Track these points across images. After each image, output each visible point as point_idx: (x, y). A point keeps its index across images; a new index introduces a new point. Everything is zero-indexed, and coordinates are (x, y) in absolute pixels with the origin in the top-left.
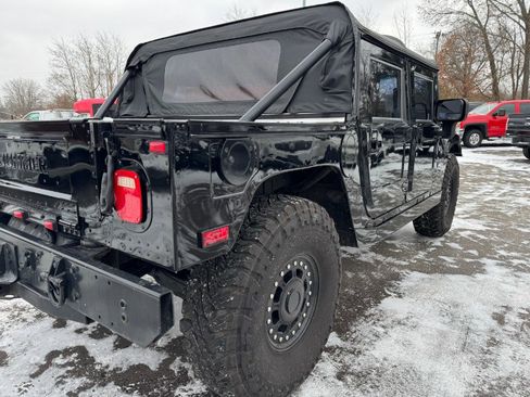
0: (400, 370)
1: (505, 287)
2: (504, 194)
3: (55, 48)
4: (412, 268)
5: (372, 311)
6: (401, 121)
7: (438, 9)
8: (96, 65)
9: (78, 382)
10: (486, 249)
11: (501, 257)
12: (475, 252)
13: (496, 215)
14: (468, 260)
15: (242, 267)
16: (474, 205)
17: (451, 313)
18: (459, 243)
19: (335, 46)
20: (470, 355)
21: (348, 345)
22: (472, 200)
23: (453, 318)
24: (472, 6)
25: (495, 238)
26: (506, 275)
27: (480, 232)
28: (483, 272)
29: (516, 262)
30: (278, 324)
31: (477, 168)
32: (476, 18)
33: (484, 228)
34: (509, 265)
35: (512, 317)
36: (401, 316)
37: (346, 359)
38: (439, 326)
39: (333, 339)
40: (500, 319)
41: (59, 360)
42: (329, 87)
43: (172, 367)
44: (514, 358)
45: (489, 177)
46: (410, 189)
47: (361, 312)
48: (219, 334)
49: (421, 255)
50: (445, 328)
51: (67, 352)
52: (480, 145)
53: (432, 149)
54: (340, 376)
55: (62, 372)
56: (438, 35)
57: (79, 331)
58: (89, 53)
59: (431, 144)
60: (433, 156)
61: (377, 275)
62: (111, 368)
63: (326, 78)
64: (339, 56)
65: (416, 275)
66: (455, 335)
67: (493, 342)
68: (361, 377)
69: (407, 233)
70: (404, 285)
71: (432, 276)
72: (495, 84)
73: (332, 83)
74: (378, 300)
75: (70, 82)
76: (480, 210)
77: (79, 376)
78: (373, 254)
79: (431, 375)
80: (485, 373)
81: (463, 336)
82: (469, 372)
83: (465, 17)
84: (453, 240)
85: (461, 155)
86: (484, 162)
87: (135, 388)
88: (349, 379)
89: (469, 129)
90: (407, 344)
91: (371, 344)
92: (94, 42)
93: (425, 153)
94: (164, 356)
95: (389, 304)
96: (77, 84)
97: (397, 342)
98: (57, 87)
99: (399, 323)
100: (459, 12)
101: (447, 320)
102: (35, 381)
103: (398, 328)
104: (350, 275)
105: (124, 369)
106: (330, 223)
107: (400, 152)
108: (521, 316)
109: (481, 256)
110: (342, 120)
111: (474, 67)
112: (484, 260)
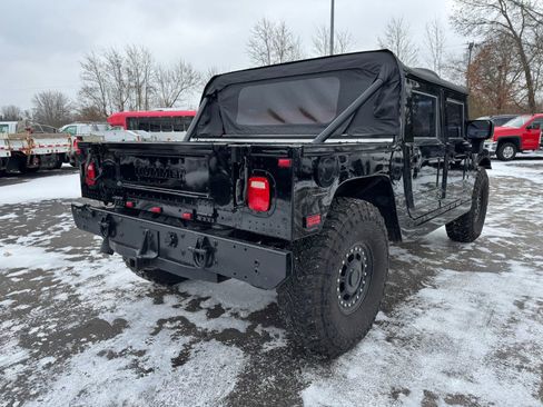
0: (436, 336)
1: (526, 282)
2: (535, 206)
3: (87, 62)
4: (445, 267)
5: (412, 297)
6: (436, 139)
7: (471, 19)
8: (125, 78)
9: (188, 339)
10: (513, 253)
11: (526, 259)
12: (503, 255)
13: (524, 224)
14: (496, 261)
15: (324, 246)
16: (504, 215)
17: (479, 300)
18: (489, 248)
19: (386, 84)
20: (493, 329)
21: (393, 320)
22: (502, 211)
23: (481, 304)
24: (506, 16)
25: (522, 244)
26: (530, 273)
27: (508, 239)
28: (509, 270)
29: (538, 263)
30: (344, 293)
31: (509, 181)
32: (511, 28)
33: (512, 236)
34: (533, 266)
35: (531, 304)
36: (436, 302)
37: (393, 329)
38: (468, 309)
39: (381, 316)
40: (521, 305)
41: (168, 325)
42: (381, 115)
43: (256, 330)
44: (529, 331)
45: (520, 190)
46: (444, 196)
47: (402, 299)
48: (308, 292)
49: (453, 257)
50: (473, 310)
51: (172, 320)
52: (514, 158)
53: (463, 162)
54: (389, 339)
55: (174, 332)
56: (471, 46)
57: (175, 307)
58: (119, 66)
59: (462, 158)
60: (464, 169)
61: (415, 272)
62: (210, 330)
63: (379, 109)
64: (388, 92)
65: (449, 273)
66: (481, 315)
67: (513, 321)
68: (405, 341)
69: (440, 239)
70: (438, 279)
71: (463, 273)
72: (531, 95)
73: (383, 112)
74: (416, 290)
75: (99, 95)
76: (510, 219)
77: (187, 335)
78: (410, 255)
79: (461, 340)
80: (504, 340)
81: (488, 316)
82: (492, 339)
83: (499, 27)
84: (482, 245)
85: (490, 168)
86: (517, 176)
87: (233, 343)
88: (396, 341)
89: (502, 142)
90: (442, 320)
91: (412, 319)
92: (123, 55)
93: (457, 167)
94: (248, 324)
95: (426, 293)
96: (106, 97)
97: (433, 319)
98: (87, 99)
99: (435, 306)
100: (492, 22)
101: (475, 305)
102: (155, 337)
103: (434, 310)
104: (390, 271)
105: (220, 331)
106: (381, 220)
107: (435, 165)
108: (539, 303)
109: (508, 258)
110: (391, 140)
111: (510, 78)
112: (510, 262)
